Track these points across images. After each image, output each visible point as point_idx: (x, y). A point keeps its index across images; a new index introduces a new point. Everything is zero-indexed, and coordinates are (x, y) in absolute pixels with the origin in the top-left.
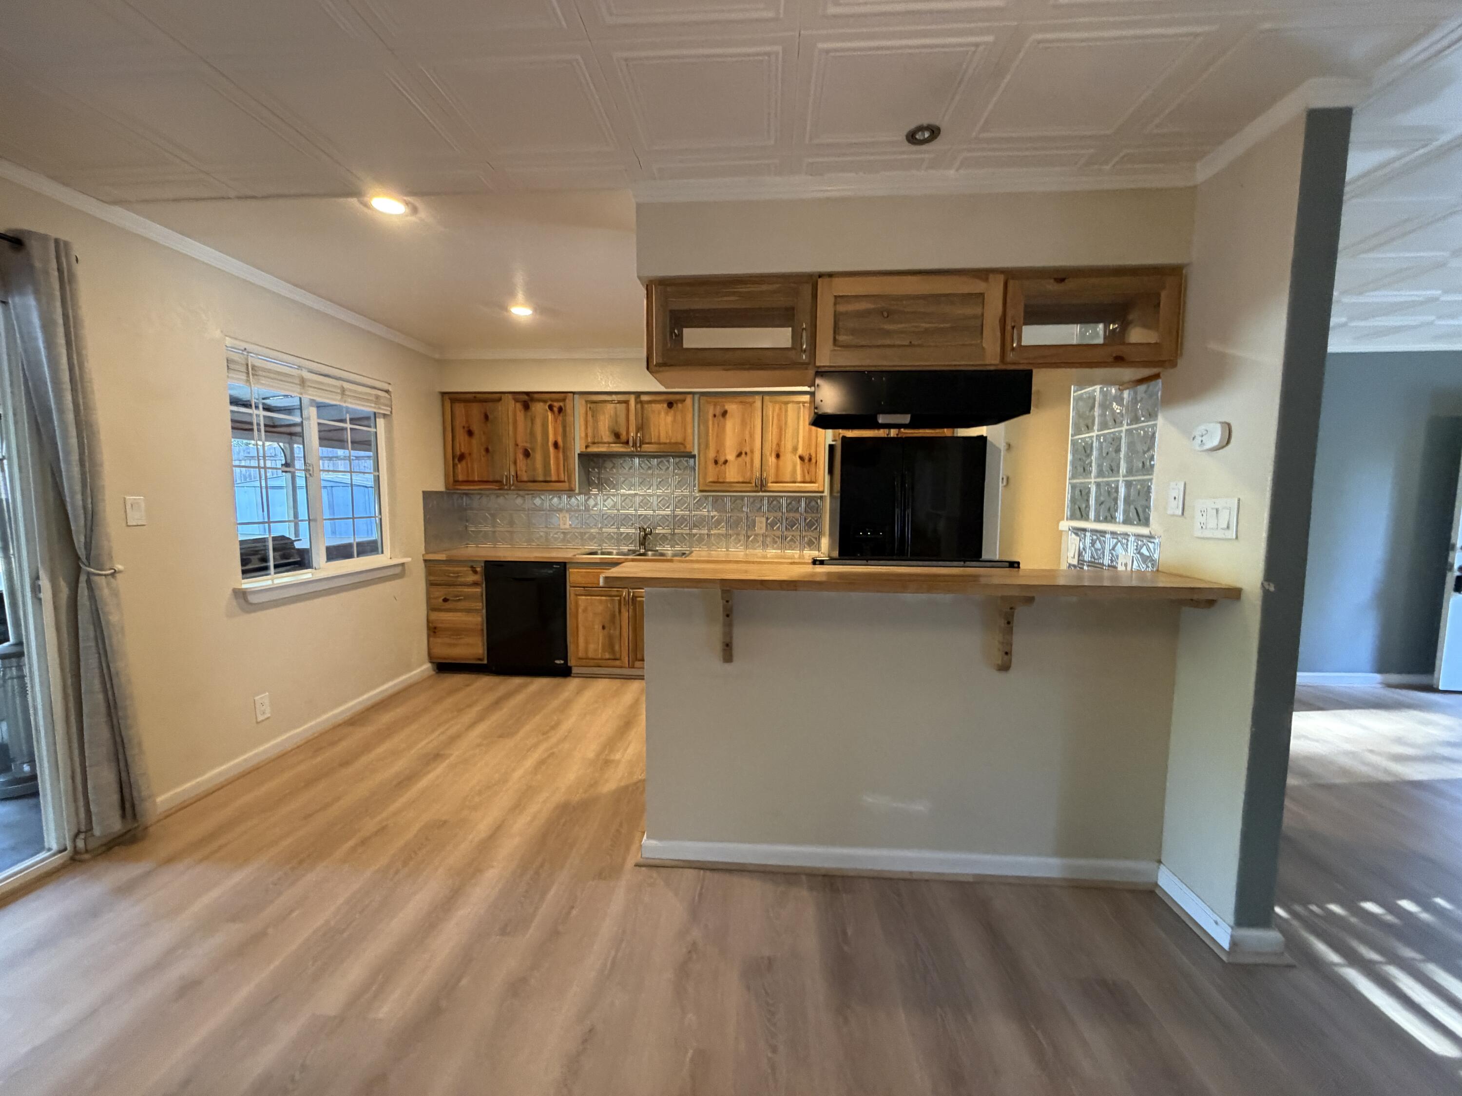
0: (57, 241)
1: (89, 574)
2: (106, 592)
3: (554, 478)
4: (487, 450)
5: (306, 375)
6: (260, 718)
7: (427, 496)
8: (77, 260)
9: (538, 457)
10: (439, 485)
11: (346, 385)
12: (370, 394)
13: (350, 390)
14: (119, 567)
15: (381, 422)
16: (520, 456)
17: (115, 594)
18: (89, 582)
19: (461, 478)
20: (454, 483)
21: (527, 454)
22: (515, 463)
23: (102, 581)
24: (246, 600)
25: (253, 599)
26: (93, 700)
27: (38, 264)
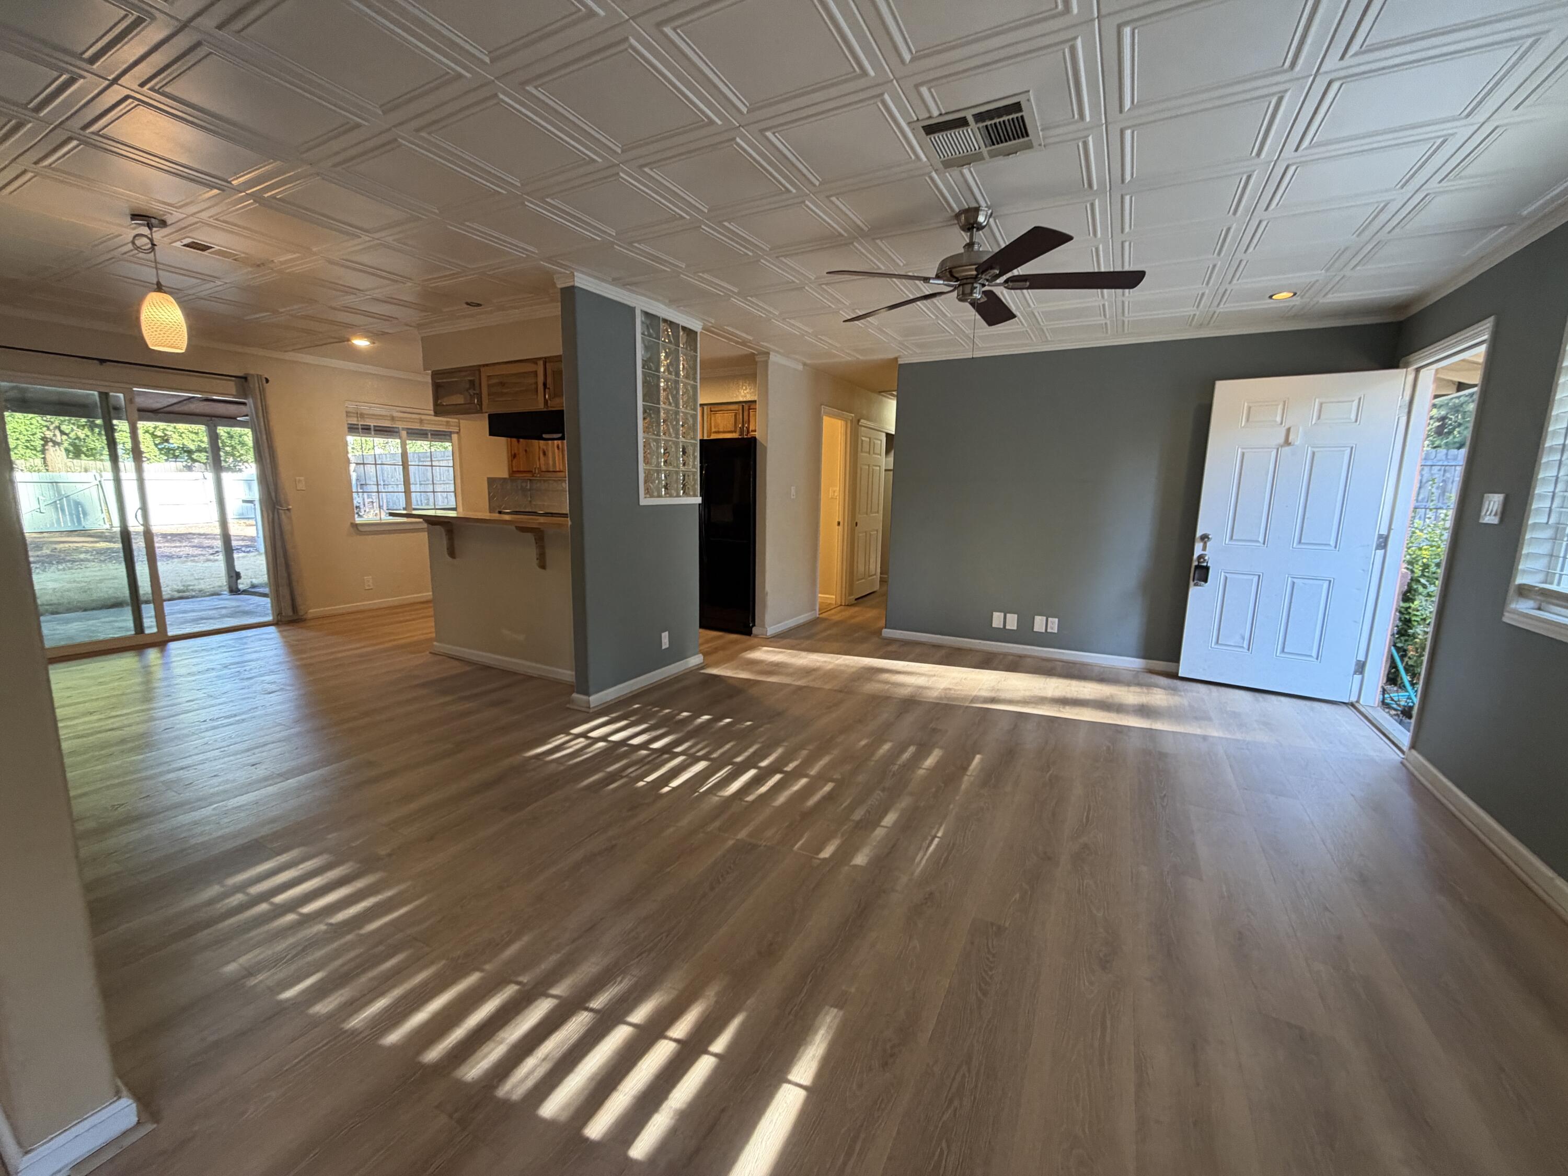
0: (257, 375)
1: (278, 509)
2: (283, 517)
3: (558, 470)
4: (526, 451)
5: (395, 414)
6: (367, 588)
7: (491, 481)
8: (267, 381)
9: (550, 455)
10: (504, 473)
11: (423, 417)
12: (442, 421)
13: (428, 420)
14: (290, 507)
15: (455, 437)
16: (541, 455)
17: (290, 518)
18: (278, 512)
19: (514, 469)
20: (512, 473)
21: (544, 454)
22: (539, 459)
23: (281, 511)
24: (358, 529)
25: (361, 529)
26: (281, 560)
27: (251, 386)
